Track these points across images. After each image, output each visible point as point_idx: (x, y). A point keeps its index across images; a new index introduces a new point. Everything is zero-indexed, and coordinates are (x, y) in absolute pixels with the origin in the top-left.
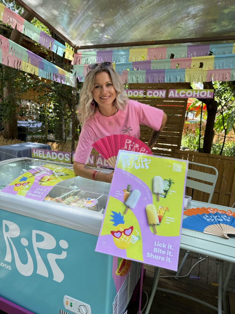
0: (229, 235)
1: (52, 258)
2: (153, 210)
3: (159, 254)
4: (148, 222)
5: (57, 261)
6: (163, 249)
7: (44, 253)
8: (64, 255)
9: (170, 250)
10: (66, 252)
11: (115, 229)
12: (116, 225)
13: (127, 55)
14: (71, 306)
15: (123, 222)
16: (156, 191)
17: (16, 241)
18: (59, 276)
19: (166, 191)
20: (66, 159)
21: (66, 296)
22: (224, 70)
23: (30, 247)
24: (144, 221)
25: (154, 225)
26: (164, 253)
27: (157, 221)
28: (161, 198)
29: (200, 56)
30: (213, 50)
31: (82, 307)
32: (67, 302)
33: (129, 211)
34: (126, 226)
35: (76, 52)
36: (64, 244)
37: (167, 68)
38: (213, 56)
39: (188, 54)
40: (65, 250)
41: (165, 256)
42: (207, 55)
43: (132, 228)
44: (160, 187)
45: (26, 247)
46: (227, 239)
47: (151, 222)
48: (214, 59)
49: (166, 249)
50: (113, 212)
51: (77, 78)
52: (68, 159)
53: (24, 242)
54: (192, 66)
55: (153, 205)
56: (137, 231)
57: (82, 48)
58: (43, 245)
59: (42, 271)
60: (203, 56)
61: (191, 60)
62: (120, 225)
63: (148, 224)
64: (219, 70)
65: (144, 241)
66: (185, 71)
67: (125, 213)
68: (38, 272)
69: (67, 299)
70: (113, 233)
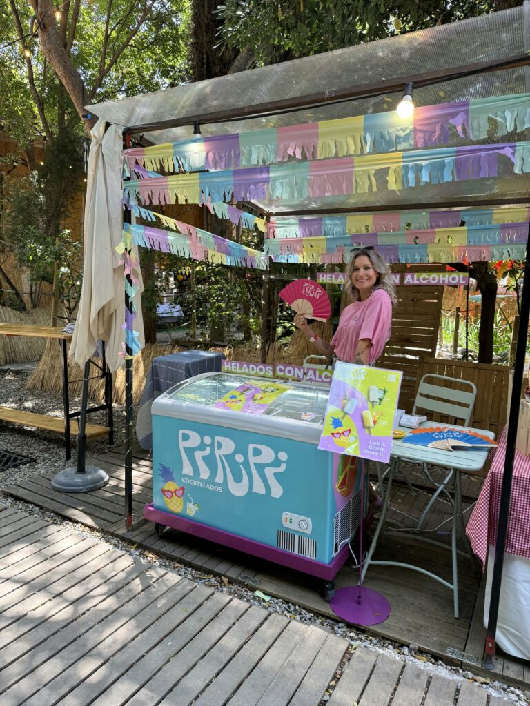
0: (453, 447)
1: (269, 472)
2: (369, 416)
3: (374, 451)
4: (363, 426)
5: (276, 475)
6: (377, 446)
7: (260, 468)
8: (283, 468)
9: (382, 452)
10: (285, 464)
11: (335, 431)
12: (335, 427)
13: (344, 225)
14: (291, 522)
15: (341, 426)
16: (371, 399)
17: (230, 458)
18: (277, 491)
19: (381, 399)
20: (267, 373)
21: (285, 512)
22: (480, 246)
23: (246, 463)
24: (360, 424)
25: (369, 427)
26: (378, 449)
27: (372, 424)
28: (376, 406)
29: (448, 226)
30: (466, 219)
31: (302, 522)
32: (286, 518)
33: (347, 416)
34: (345, 428)
35: (268, 220)
36: (283, 456)
37: (400, 243)
38: (465, 228)
39: (431, 223)
40: (284, 462)
41: (379, 452)
42: (455, 225)
43: (350, 430)
44: (375, 396)
45: (241, 464)
46: (451, 451)
47: (367, 425)
48: (466, 232)
49: (380, 447)
50: (333, 418)
51: (270, 257)
52: (271, 374)
53: (239, 458)
54: (436, 241)
55: (369, 412)
56: (354, 433)
57: (277, 214)
58: (260, 460)
59: (259, 488)
60: (452, 226)
61: (435, 232)
62: (339, 428)
63: (364, 427)
64: (475, 246)
65: (361, 440)
66: (426, 248)
67: (343, 418)
68: (253, 491)
69: (286, 515)
70: (333, 434)
